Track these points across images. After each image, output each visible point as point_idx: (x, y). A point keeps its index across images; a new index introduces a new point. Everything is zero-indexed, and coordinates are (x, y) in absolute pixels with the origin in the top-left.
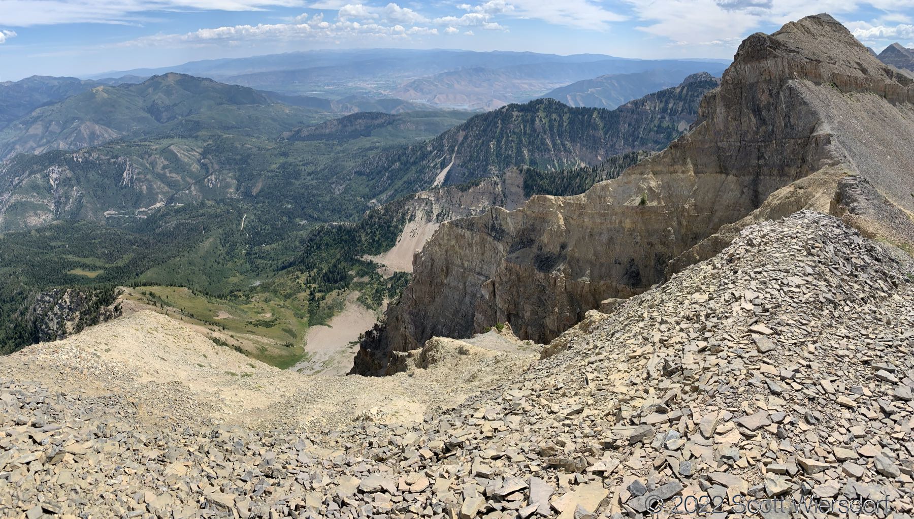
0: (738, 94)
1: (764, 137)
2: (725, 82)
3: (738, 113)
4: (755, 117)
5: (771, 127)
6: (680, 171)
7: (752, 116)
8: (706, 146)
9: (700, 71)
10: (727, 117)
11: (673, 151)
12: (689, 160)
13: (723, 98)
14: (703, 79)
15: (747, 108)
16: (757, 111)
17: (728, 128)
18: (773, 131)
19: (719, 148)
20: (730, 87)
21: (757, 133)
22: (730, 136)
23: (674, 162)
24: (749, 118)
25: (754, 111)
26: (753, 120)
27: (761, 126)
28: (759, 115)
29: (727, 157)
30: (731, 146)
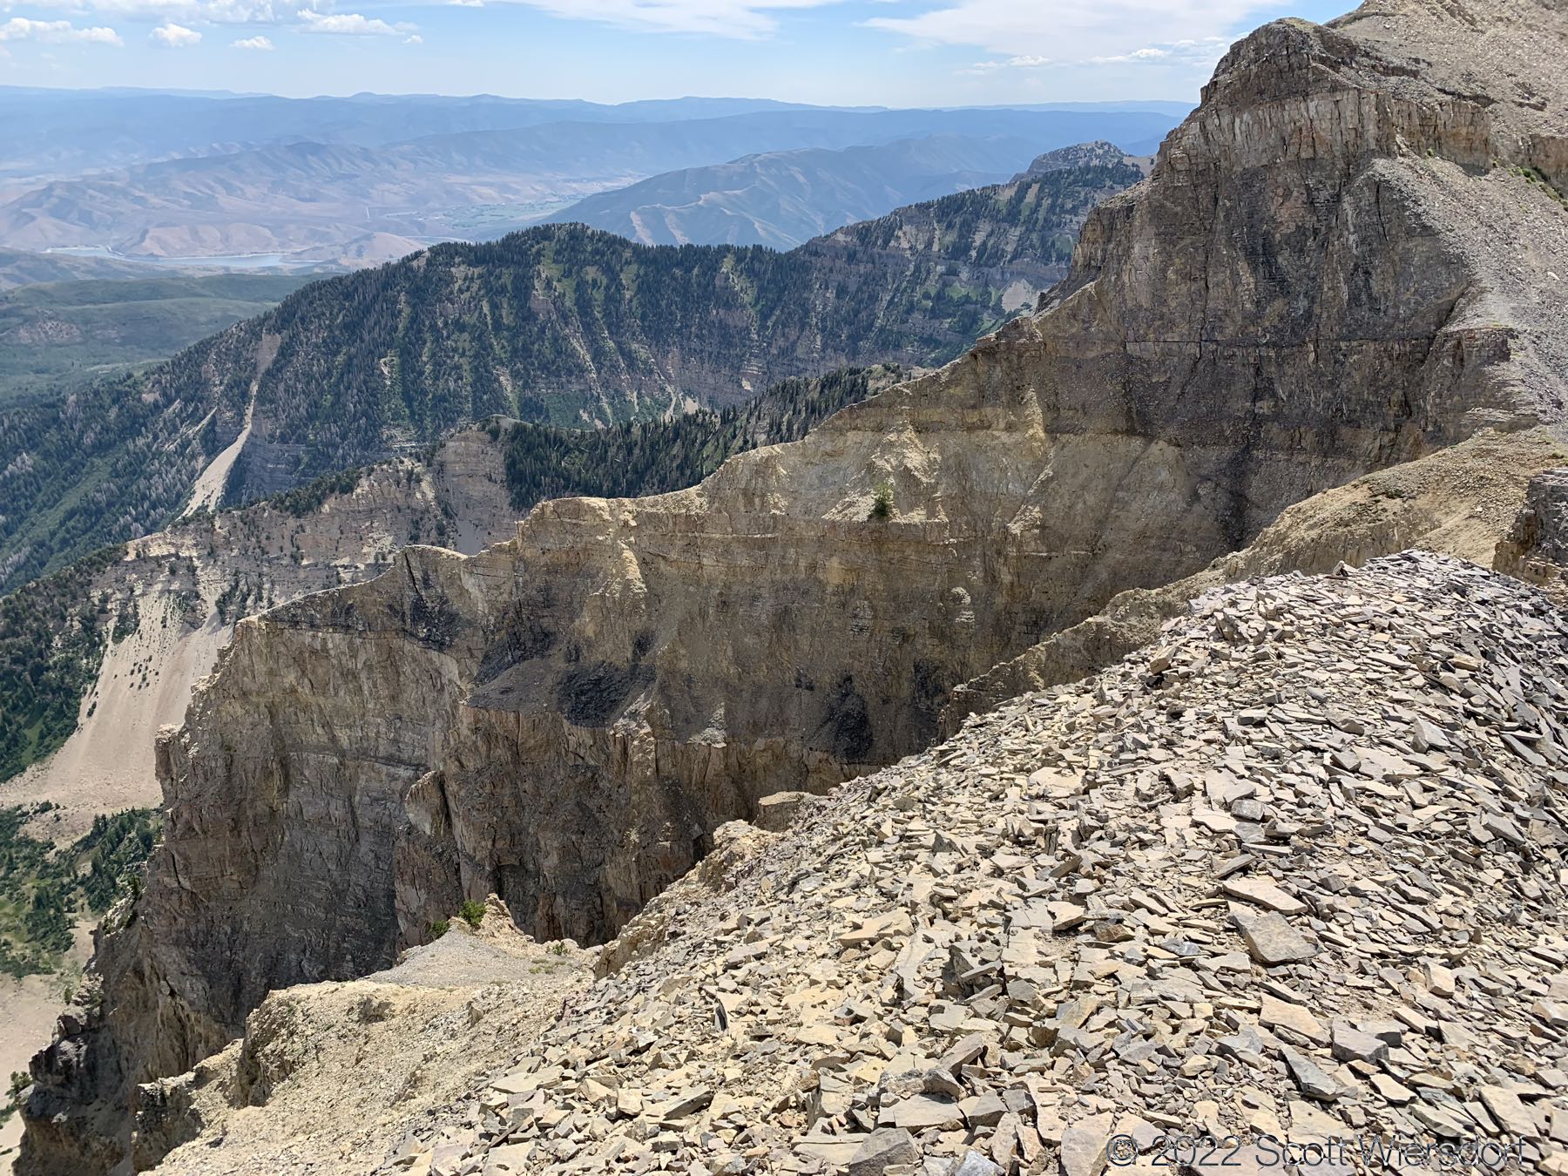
0: (1205, 202)
1: (1278, 331)
2: (1165, 164)
3: (1201, 258)
4: (1254, 270)
5: (1303, 304)
6: (1002, 425)
7: (1243, 268)
8: (1091, 355)
9: (1088, 141)
10: (1164, 271)
11: (982, 367)
12: (1031, 393)
13: (1157, 213)
14: (1095, 162)
15: (1231, 243)
16: (1262, 253)
17: (1164, 303)
18: (1308, 315)
19: (1130, 361)
20: (1181, 181)
21: (1254, 319)
22: (1170, 325)
23: (982, 397)
24: (1235, 274)
25: (1251, 255)
26: (1247, 278)
27: (1272, 297)
28: (1268, 263)
29: (1155, 387)
30: (1168, 354)
